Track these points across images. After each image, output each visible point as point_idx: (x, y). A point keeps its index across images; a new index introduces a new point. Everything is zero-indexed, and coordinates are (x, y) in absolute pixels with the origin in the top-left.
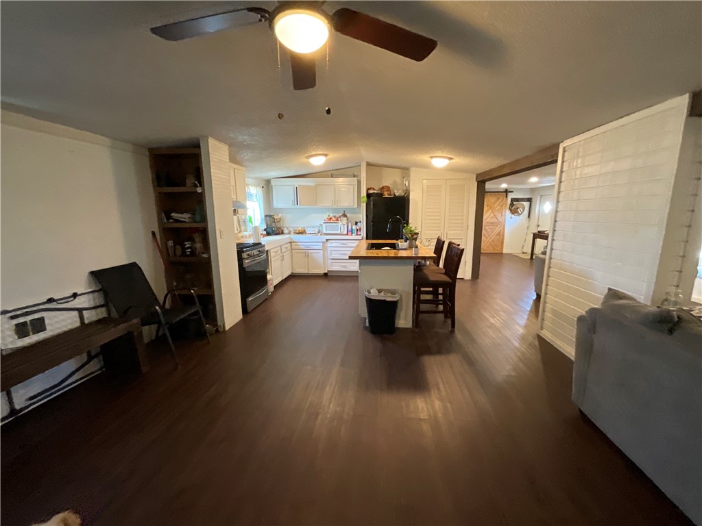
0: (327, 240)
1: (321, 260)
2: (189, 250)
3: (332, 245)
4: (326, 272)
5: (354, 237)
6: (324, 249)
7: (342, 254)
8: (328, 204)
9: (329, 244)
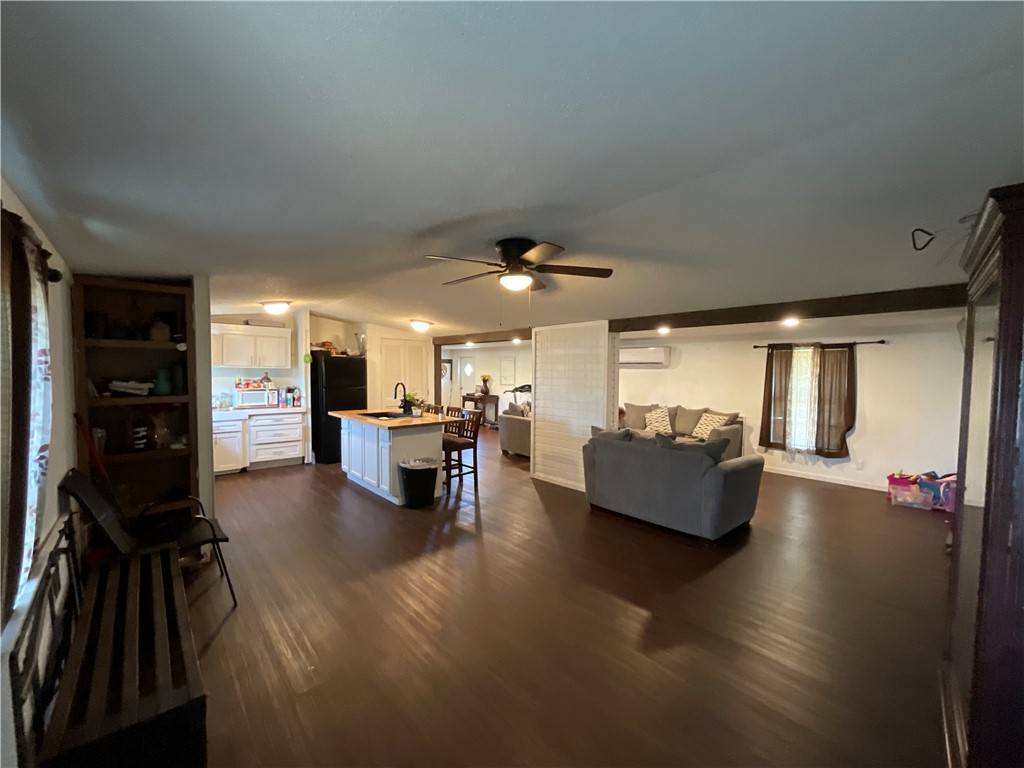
0: (250, 416)
1: (238, 449)
2: (145, 441)
3: (259, 423)
4: (248, 465)
5: (290, 409)
6: (245, 430)
7: (275, 435)
8: (245, 364)
9: (252, 422)
